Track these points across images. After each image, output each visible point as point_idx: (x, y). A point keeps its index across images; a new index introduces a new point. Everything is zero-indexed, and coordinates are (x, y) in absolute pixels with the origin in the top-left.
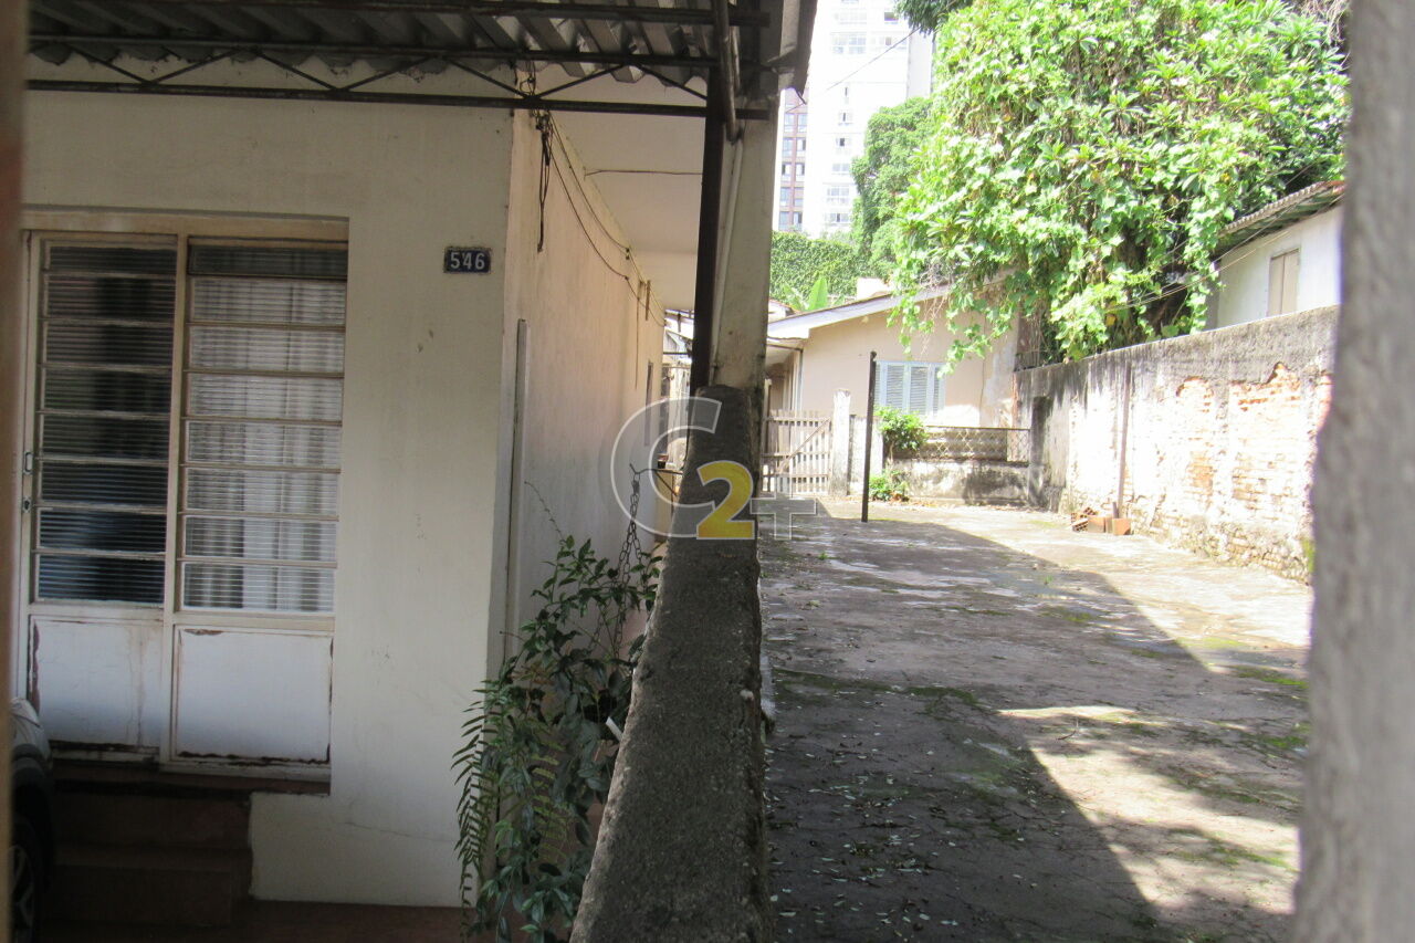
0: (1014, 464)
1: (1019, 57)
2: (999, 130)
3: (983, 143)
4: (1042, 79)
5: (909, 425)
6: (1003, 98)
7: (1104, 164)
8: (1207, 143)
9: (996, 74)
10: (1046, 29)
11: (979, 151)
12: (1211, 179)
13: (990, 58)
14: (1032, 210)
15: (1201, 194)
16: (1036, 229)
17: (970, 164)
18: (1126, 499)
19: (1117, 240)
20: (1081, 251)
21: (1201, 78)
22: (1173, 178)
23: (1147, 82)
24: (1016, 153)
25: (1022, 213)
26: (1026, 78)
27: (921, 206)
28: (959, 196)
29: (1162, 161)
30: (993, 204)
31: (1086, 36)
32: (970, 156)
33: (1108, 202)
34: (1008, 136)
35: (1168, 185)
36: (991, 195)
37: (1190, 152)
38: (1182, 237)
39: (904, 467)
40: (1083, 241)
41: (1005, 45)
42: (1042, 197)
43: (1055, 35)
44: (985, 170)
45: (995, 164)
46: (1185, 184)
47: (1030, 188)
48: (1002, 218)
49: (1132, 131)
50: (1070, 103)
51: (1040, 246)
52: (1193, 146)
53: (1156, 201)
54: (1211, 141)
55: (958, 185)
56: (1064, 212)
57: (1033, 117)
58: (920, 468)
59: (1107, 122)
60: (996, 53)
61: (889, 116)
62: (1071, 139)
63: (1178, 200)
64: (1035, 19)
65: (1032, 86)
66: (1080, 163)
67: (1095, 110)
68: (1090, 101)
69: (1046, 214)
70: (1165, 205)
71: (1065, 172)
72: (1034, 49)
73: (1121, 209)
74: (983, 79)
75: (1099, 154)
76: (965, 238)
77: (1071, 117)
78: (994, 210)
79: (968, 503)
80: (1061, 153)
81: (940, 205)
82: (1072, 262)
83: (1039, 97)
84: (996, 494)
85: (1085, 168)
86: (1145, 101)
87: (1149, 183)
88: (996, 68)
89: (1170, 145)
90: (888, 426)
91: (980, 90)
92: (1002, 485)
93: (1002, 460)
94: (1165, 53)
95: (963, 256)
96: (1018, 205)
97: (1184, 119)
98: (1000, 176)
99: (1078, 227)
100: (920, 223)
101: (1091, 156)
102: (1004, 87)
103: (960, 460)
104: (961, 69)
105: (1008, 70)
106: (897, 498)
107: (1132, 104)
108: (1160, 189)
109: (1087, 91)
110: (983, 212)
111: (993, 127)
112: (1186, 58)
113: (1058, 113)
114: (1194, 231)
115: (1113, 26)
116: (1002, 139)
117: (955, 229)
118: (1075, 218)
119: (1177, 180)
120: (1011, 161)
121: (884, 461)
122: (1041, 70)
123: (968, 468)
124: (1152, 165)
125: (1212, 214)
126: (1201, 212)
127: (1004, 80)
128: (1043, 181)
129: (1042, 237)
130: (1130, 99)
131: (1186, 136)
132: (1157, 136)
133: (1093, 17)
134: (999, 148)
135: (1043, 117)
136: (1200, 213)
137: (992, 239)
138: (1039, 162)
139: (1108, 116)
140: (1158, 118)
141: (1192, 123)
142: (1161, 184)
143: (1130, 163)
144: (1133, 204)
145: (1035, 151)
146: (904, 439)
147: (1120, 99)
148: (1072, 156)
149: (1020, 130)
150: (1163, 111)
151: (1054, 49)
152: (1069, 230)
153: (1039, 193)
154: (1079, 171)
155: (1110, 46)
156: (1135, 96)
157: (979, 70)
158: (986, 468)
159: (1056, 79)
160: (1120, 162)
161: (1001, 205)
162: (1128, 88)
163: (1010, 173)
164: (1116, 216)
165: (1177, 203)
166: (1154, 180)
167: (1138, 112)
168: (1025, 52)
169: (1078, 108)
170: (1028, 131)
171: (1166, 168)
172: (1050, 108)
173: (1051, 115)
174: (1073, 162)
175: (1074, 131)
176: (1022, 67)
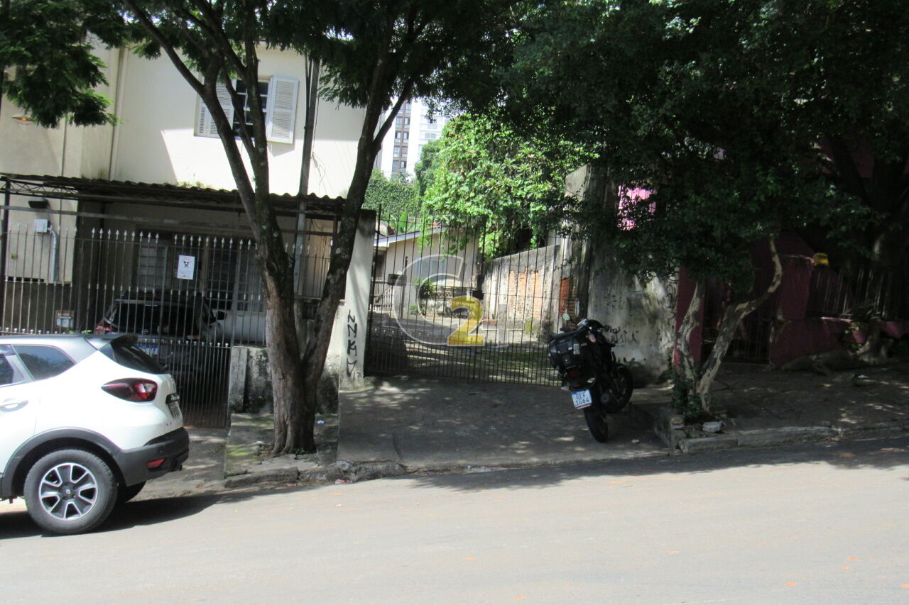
1: (470, 143)
2: (462, 171)
3: (456, 175)
4: (478, 153)
6: (464, 158)
7: (499, 187)
9: (461, 150)
11: (454, 178)
12: (539, 195)
13: (459, 143)
14: (473, 203)
15: (534, 200)
16: (474, 210)
17: (450, 184)
20: (490, 220)
21: (540, 154)
22: (525, 193)
23: (519, 155)
24: (468, 180)
25: (469, 204)
26: (472, 151)
27: (433, 197)
28: (446, 195)
29: (522, 186)
30: (459, 199)
31: (496, 136)
32: (451, 180)
33: (501, 203)
34: (465, 174)
35: (524, 197)
36: (458, 196)
37: (531, 184)
40: (491, 216)
41: (465, 138)
42: (477, 198)
43: (484, 136)
44: (455, 186)
45: (460, 183)
46: (529, 196)
48: (461, 205)
49: (513, 174)
50: (489, 162)
51: (475, 217)
52: (533, 181)
53: (519, 203)
55: (446, 190)
56: (484, 205)
57: (475, 167)
59: (502, 170)
60: (462, 140)
61: (432, 146)
62: (488, 176)
64: (477, 128)
65: (475, 155)
66: (490, 187)
67: (497, 166)
68: (496, 161)
69: (478, 205)
70: (522, 204)
71: (486, 188)
72: (476, 140)
73: (505, 205)
74: (456, 151)
75: (498, 183)
76: (448, 212)
77: (489, 167)
78: (459, 202)
80: (484, 181)
81: (439, 198)
82: (487, 223)
83: (477, 159)
85: (492, 189)
86: (518, 163)
87: (516, 195)
88: (462, 147)
89: (526, 180)
91: (455, 154)
94: (527, 144)
95: (446, 219)
96: (468, 200)
97: (532, 170)
98: (462, 189)
99: (490, 211)
100: (432, 205)
101: (494, 184)
102: (463, 155)
104: (450, 146)
105: (466, 148)
107: (514, 163)
108: (520, 198)
109: (496, 158)
110: (455, 202)
111: (460, 170)
113: (484, 166)
116: (463, 174)
117: (443, 209)
118: (489, 207)
119: (526, 195)
120: (466, 183)
122: (478, 149)
124: (518, 188)
125: (537, 208)
126: (533, 207)
127: (464, 151)
128: (477, 192)
129: (475, 214)
130: (511, 162)
131: (531, 177)
132: (522, 176)
134: (460, 178)
135: (479, 167)
137: (455, 212)
138: (476, 184)
139: (503, 168)
140: (521, 170)
141: (534, 173)
142: (521, 195)
143: (510, 188)
144: (510, 203)
145: (475, 180)
147: (508, 161)
148: (488, 183)
149: (470, 171)
150: (524, 166)
151: (483, 141)
152: (486, 212)
153: (475, 196)
154: (490, 189)
155: (505, 141)
156: (514, 160)
157: (454, 147)
159: (483, 153)
160: (506, 186)
161: (461, 200)
162: (512, 157)
163: (465, 188)
164: (504, 207)
165: (526, 203)
166: (519, 194)
167: (514, 166)
168: (473, 141)
169: (492, 164)
170: (473, 172)
171: (523, 189)
172: (481, 164)
173: (481, 167)
174: (488, 185)
175: (490, 173)
176: (471, 147)
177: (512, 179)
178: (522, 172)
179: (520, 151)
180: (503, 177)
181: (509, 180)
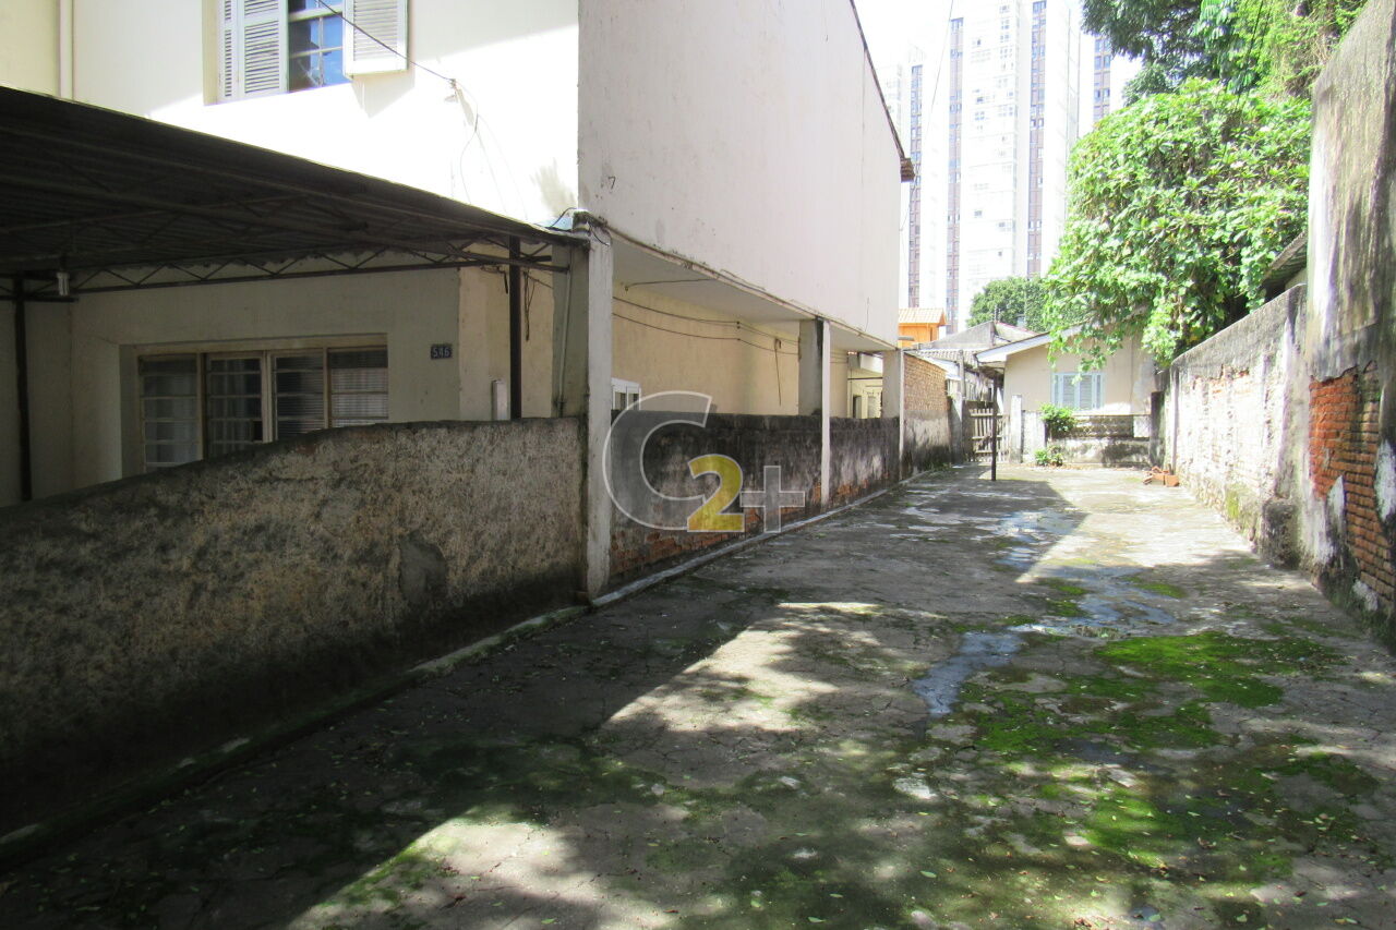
0: (1138, 439)
2: (1105, 214)
3: (1095, 223)
4: (1133, 176)
5: (1062, 416)
6: (1107, 191)
7: (1176, 231)
8: (1255, 207)
9: (1100, 176)
10: (1134, 141)
11: (1091, 230)
12: (1257, 233)
13: (1096, 166)
14: (1128, 266)
15: (1249, 243)
16: (1130, 279)
17: (1086, 239)
18: (1179, 461)
19: (1189, 283)
20: (1163, 292)
21: (1256, 159)
22: (1228, 235)
23: (1213, 168)
24: (1116, 228)
25: (1122, 268)
26: (1121, 176)
28: (1080, 261)
29: (1222, 223)
30: (1102, 264)
31: (1163, 141)
32: (1086, 234)
33: (1180, 257)
34: (1111, 218)
35: (1226, 241)
36: (1101, 259)
37: (1242, 214)
38: (1236, 275)
39: (1060, 444)
40: (1163, 285)
41: (1107, 155)
42: (1135, 256)
43: (1141, 144)
44: (1095, 242)
45: (1103, 237)
46: (1237, 238)
47: (1126, 251)
48: (1107, 274)
49: (1204, 203)
50: (1153, 189)
51: (1134, 290)
52: (1245, 210)
53: (1217, 253)
54: (1259, 204)
55: (1080, 252)
56: (1149, 266)
57: (1128, 202)
58: (1071, 444)
59: (1180, 200)
60: (1100, 161)
62: (1154, 214)
63: (1232, 250)
64: (1127, 134)
65: (1126, 181)
66: (1158, 232)
68: (1168, 186)
69: (1137, 267)
70: (1224, 255)
71: (1150, 236)
72: (1126, 156)
73: (1189, 260)
74: (1092, 181)
75: (1173, 224)
76: (1084, 289)
77: (1155, 200)
78: (1102, 269)
79: (1105, 466)
80: (1147, 225)
81: (1069, 268)
82: (1157, 300)
83: (1131, 188)
84: (1126, 459)
85: (1161, 235)
86: (1212, 182)
87: (1211, 240)
88: (1102, 172)
89: (1227, 212)
90: (1046, 416)
91: (1091, 188)
92: (1129, 454)
93: (1131, 436)
94: (1229, 145)
95: (1083, 301)
96: (1119, 263)
97: (1242, 191)
98: (1105, 245)
99: (1160, 275)
100: (1056, 282)
101: (1167, 225)
102: (1105, 185)
103: (1100, 437)
104: (1080, 175)
105: (1110, 172)
106: (1053, 464)
107: (1204, 183)
108: (1220, 244)
109: (1167, 179)
110: (1095, 269)
111: (1101, 212)
112: (1248, 147)
113: (1144, 198)
114: (1244, 271)
115: (1186, 131)
116: (1107, 219)
117: (1076, 286)
118: (1159, 270)
119: (1232, 235)
120: (1114, 234)
121: (1046, 440)
122: (1131, 170)
123: (1105, 442)
124: (1214, 226)
125: (1257, 257)
126: (1248, 256)
127: (1106, 178)
128: (1136, 245)
129: (1133, 284)
130: (1198, 182)
131: (1241, 202)
132: (1219, 205)
133: (1172, 127)
134: (1104, 227)
135: (1135, 202)
136: (1248, 258)
137: (1102, 289)
138: (1132, 233)
139: (1182, 196)
140: (1220, 193)
141: (1245, 194)
142: (1220, 239)
143: (1197, 229)
144: (1199, 255)
145: (1130, 226)
146: (1059, 425)
147: (1192, 181)
148: (1154, 226)
149: (1120, 212)
150: (1224, 186)
151: (1140, 154)
152: (1153, 278)
153: (1132, 254)
154: (1158, 237)
155: (1184, 146)
156: (1203, 179)
157: (1089, 175)
158: (1118, 442)
159: (1142, 175)
160: (1189, 227)
161: (1107, 264)
162: (1199, 174)
163: (1112, 242)
164: (1187, 266)
165: (1232, 252)
166: (1215, 237)
167: (1205, 189)
168: (1121, 158)
169: (1158, 192)
170: (1125, 212)
171: (1223, 228)
172: (1139, 194)
173: (1140, 199)
174: (1153, 230)
175: (1155, 209)
176: (1118, 169)
177: (1202, 212)
178: (1220, 197)
179: (1213, 161)
180: (1182, 211)
181: (1196, 215)
